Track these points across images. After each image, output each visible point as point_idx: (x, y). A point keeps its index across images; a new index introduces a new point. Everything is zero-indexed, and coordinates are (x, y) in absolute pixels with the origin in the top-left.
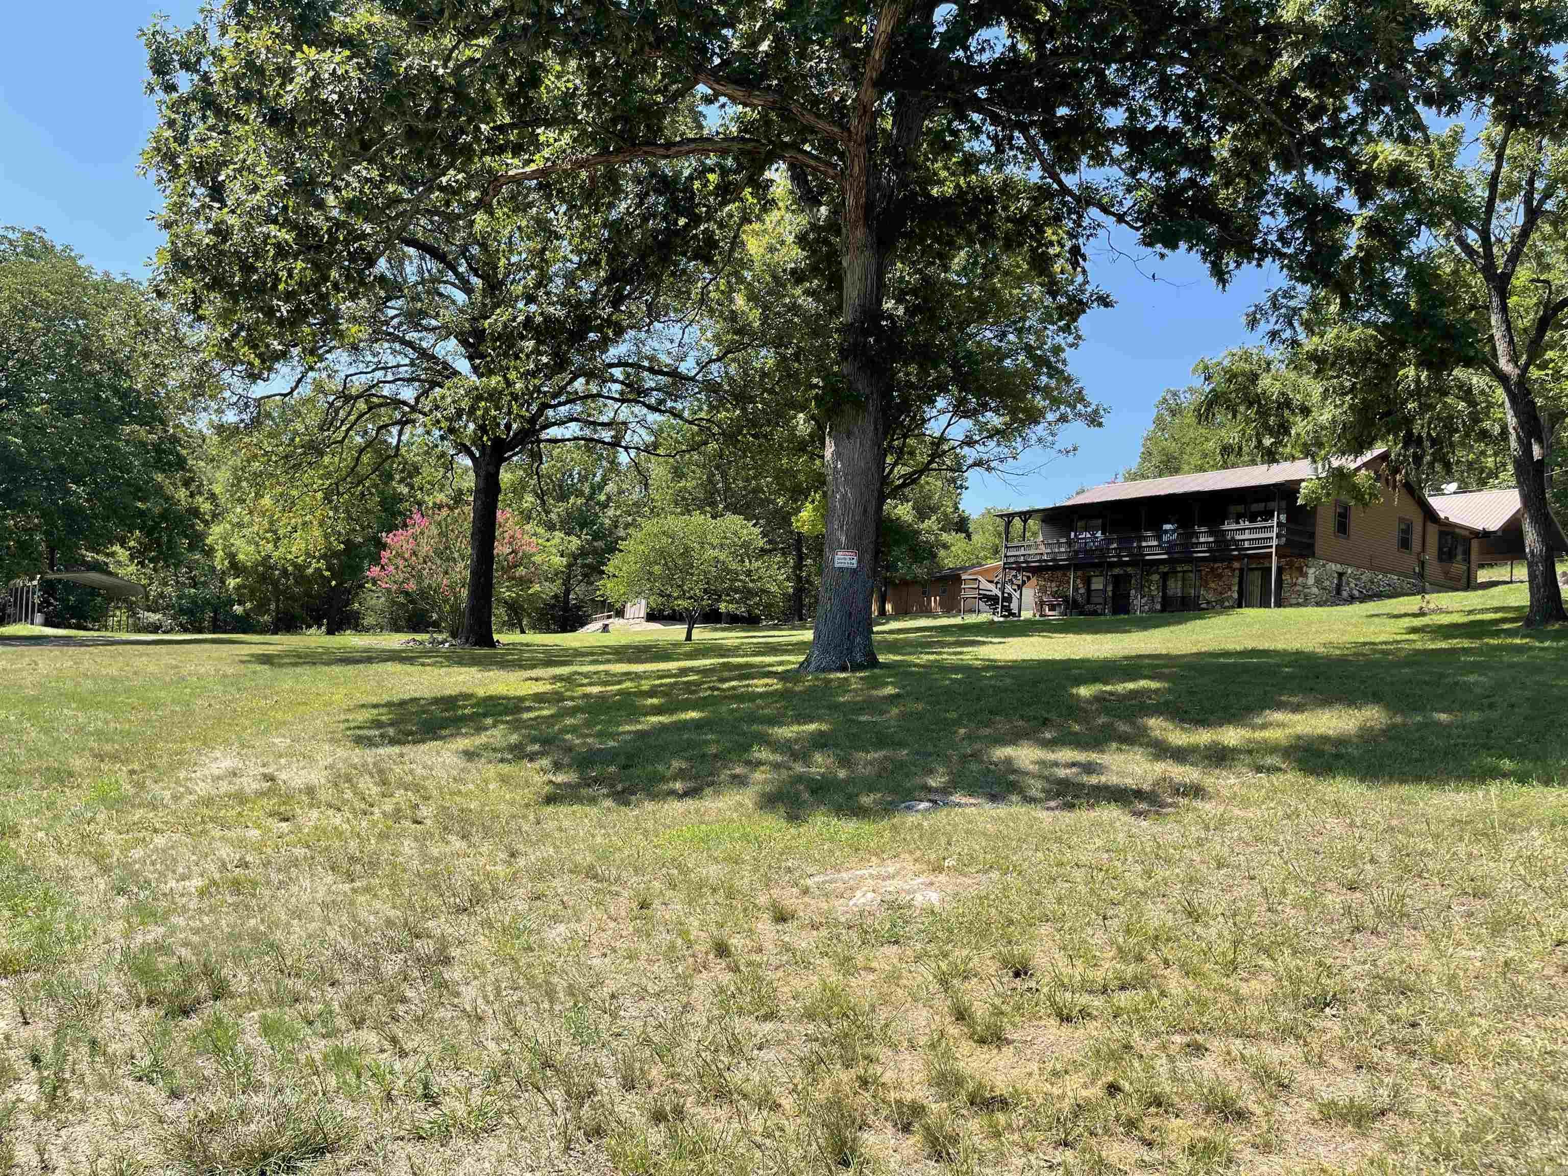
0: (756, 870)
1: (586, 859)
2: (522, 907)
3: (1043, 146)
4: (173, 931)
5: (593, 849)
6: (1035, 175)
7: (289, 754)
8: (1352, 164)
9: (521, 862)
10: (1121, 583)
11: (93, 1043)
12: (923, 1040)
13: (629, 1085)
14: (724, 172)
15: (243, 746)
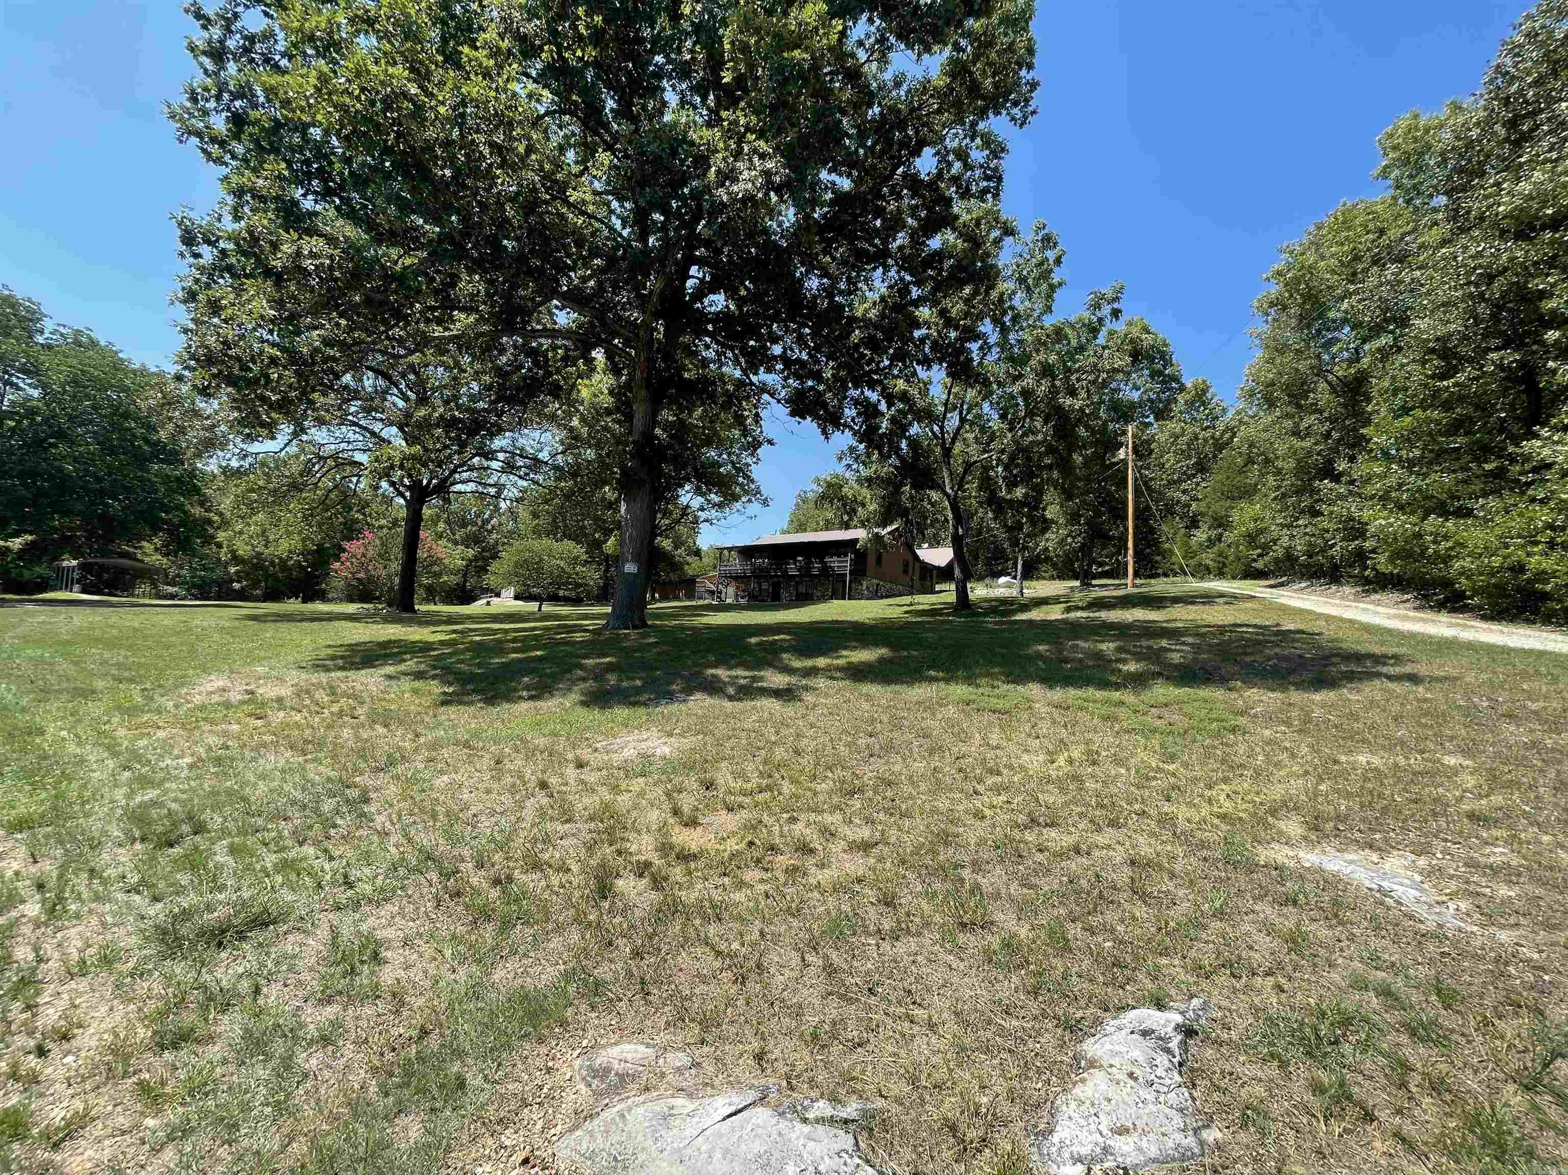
0: (568, 739)
1: (463, 736)
2: (421, 766)
3: (742, 360)
4: (166, 792)
5: (468, 732)
6: (738, 373)
7: (267, 677)
8: (884, 389)
9: (422, 740)
10: (776, 586)
11: (92, 871)
12: (655, 827)
13: (480, 865)
14: (567, 349)
15: (232, 672)
